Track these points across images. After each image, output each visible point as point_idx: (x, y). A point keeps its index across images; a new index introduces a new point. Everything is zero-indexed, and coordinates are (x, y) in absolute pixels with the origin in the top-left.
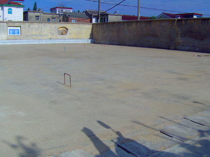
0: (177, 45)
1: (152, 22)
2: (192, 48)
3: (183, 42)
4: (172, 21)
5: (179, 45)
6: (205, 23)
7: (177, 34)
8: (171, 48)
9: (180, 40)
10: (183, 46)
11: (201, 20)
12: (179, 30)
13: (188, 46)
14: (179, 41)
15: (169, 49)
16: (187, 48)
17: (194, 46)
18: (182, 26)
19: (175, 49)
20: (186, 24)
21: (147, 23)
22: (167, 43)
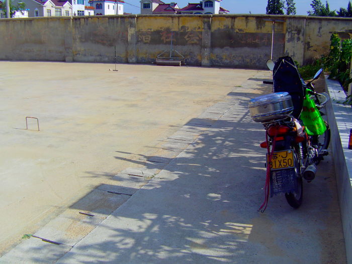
0: (76, 55)
1: (33, 22)
2: (98, 58)
3: (85, 50)
4: (65, 19)
5: (79, 54)
6: (114, 22)
7: (75, 39)
8: (66, 59)
9: (79, 47)
10: (85, 55)
11: (107, 19)
12: (77, 33)
13: (91, 55)
14: (79, 49)
15: (64, 61)
16: (91, 58)
17: (101, 56)
18: (81, 27)
19: (74, 61)
20: (87, 24)
21: (25, 23)
22: (61, 53)
